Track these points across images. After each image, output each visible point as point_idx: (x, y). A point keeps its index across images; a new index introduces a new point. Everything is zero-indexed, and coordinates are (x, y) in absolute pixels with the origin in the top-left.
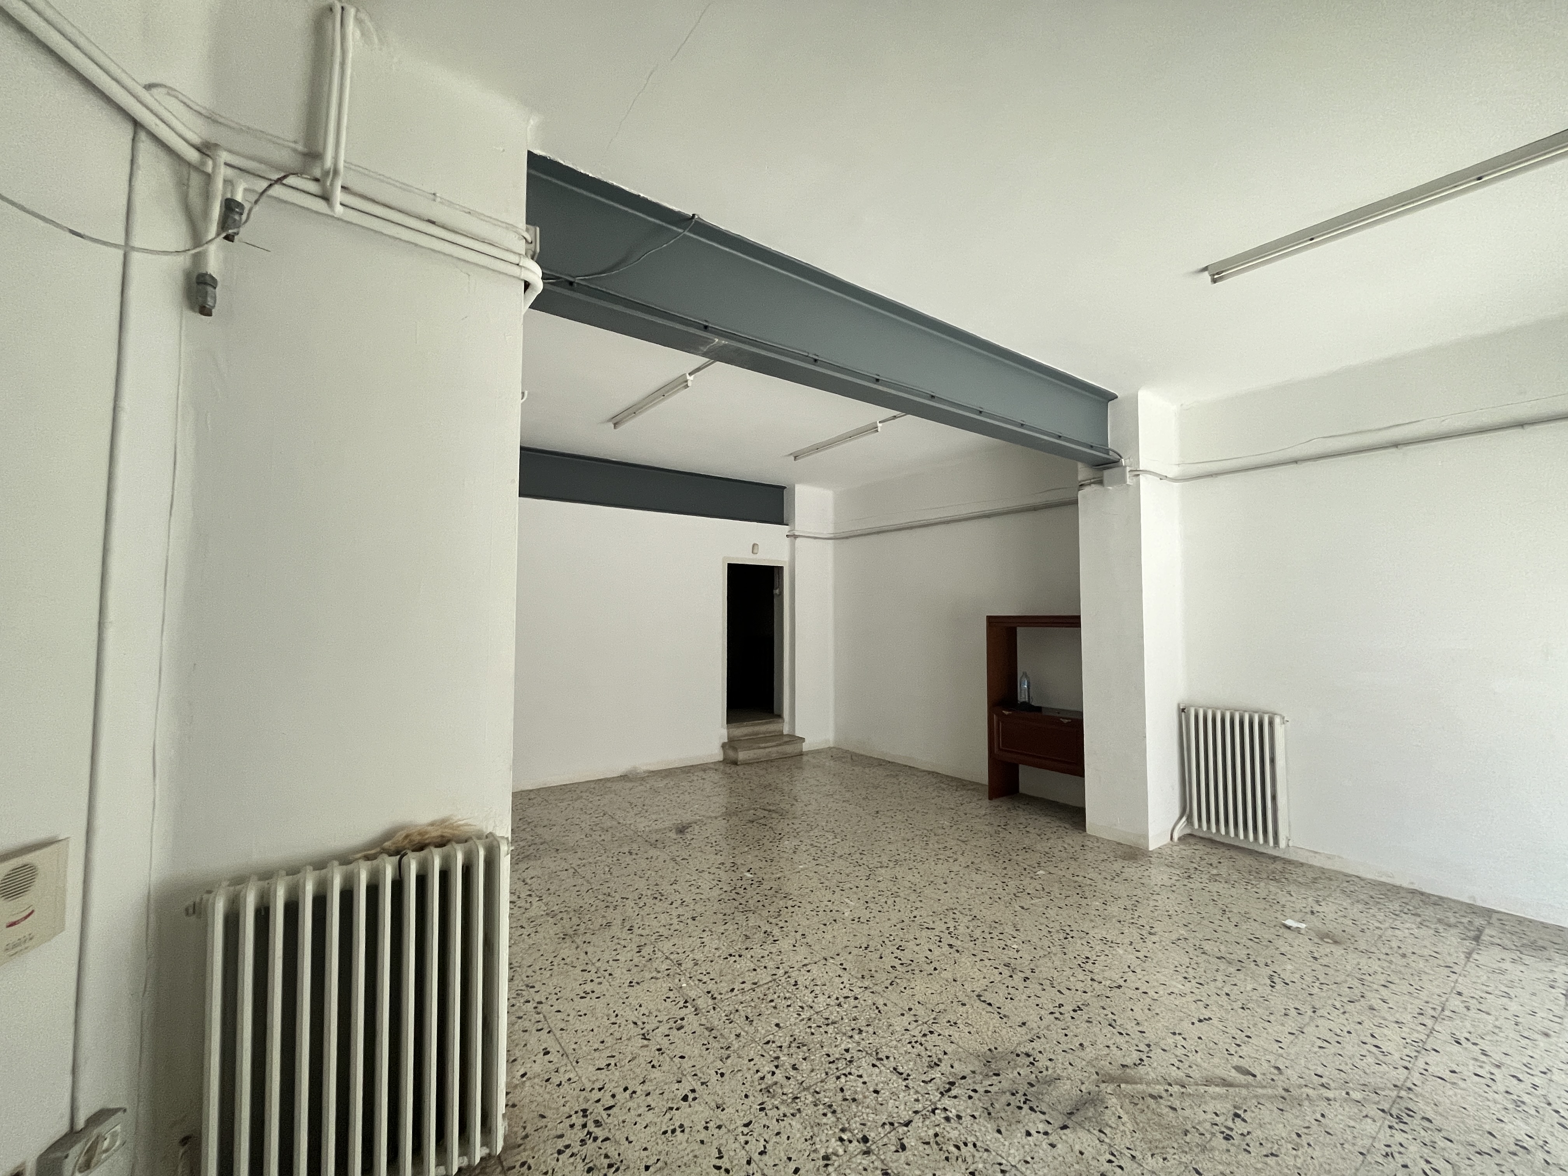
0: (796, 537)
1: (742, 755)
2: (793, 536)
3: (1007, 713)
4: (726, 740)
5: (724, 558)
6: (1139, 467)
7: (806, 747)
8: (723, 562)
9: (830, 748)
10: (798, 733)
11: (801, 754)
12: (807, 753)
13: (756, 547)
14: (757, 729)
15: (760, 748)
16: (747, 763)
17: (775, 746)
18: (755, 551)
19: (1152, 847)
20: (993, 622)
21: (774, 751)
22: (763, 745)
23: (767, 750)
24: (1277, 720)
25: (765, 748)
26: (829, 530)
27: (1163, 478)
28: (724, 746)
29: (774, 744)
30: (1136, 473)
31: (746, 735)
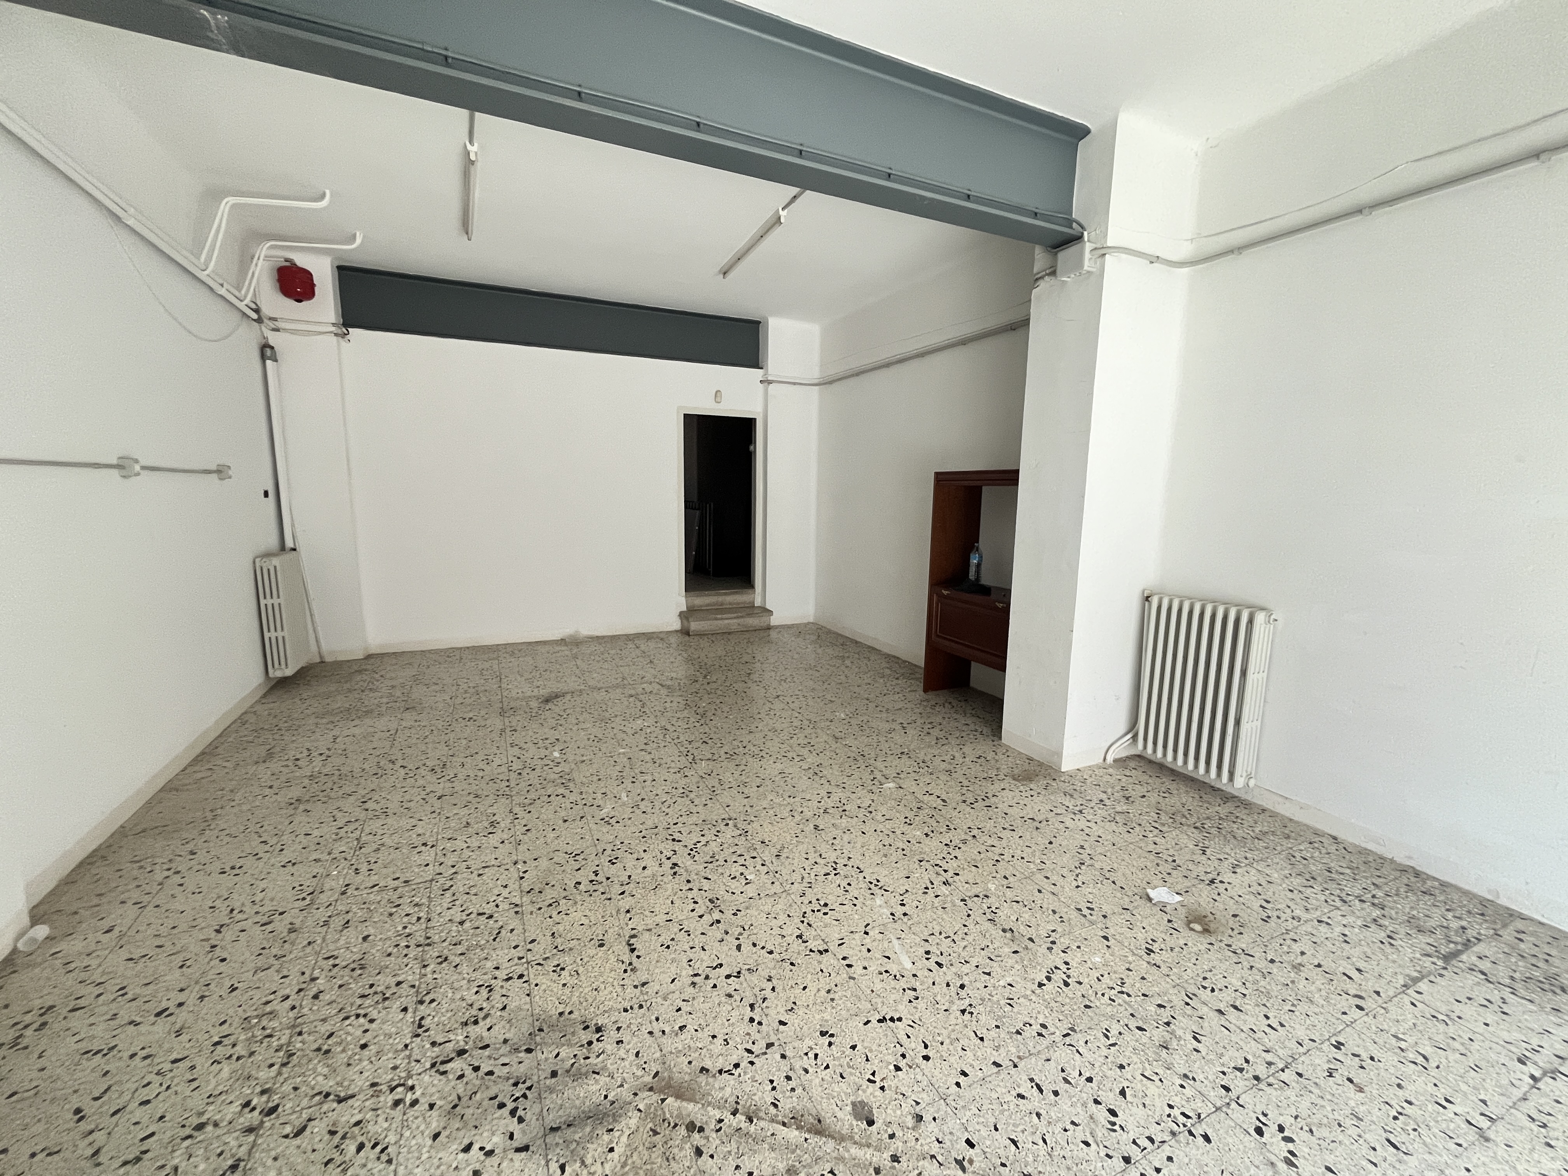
0: (770, 382)
1: (694, 626)
2: (765, 382)
3: (945, 592)
4: (685, 609)
5: (679, 408)
6: (1106, 242)
7: (775, 620)
8: (678, 412)
9: (809, 623)
10: (768, 607)
11: (769, 628)
12: (777, 627)
13: (718, 394)
14: (720, 599)
15: (716, 619)
16: (701, 635)
17: (735, 618)
18: (718, 399)
19: (1067, 766)
20: (942, 479)
21: (731, 623)
22: (719, 616)
23: (726, 622)
24: (1260, 617)
25: (722, 619)
26: (815, 374)
27: (1155, 259)
28: (681, 615)
29: (733, 615)
30: (1102, 252)
31: (708, 605)
